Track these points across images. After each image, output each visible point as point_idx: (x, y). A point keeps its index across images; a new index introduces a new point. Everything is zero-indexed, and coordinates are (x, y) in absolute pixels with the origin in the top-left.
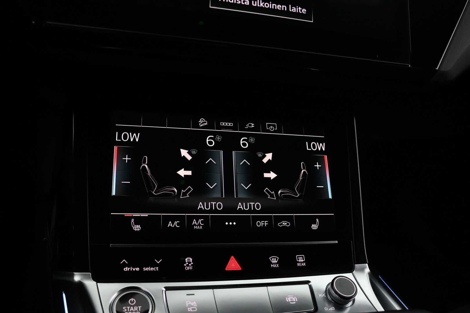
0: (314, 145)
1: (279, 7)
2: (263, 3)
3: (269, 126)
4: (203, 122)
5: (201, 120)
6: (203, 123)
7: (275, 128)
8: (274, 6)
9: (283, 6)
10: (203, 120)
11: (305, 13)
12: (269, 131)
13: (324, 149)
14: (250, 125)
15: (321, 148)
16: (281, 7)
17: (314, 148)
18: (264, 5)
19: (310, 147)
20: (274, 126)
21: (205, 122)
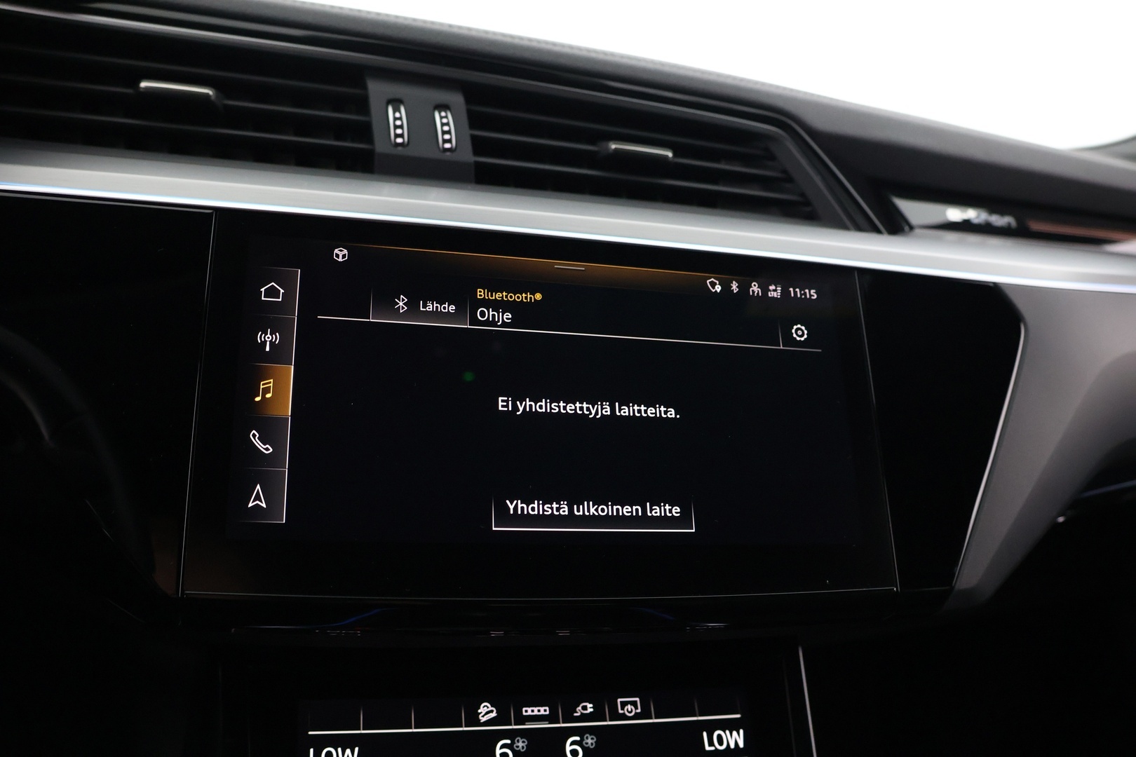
0: (720, 737)
1: (626, 510)
2: (596, 506)
3: (624, 704)
4: (486, 711)
5: (484, 707)
6: (487, 713)
7: (636, 708)
8: (618, 510)
9: (634, 508)
10: (488, 707)
11: (679, 515)
12: (624, 717)
13: (741, 745)
14: (585, 708)
15: (736, 743)
16: (630, 510)
17: (721, 743)
18: (597, 510)
19: (711, 744)
20: (634, 704)
21: (492, 711)
